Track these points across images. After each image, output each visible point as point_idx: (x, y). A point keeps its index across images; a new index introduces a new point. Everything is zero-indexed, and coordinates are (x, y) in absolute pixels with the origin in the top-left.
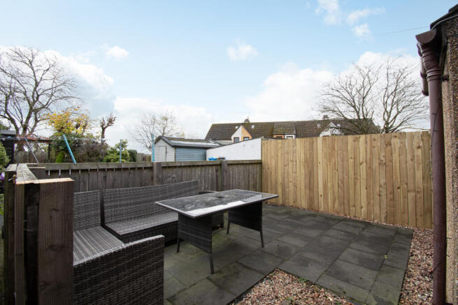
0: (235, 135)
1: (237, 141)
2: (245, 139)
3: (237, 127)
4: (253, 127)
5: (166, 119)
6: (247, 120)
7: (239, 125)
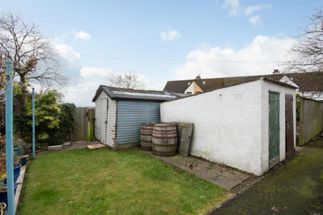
0: (188, 90)
1: (190, 95)
2: (197, 93)
3: (189, 83)
4: (204, 82)
5: (130, 78)
6: (198, 77)
7: (191, 81)
